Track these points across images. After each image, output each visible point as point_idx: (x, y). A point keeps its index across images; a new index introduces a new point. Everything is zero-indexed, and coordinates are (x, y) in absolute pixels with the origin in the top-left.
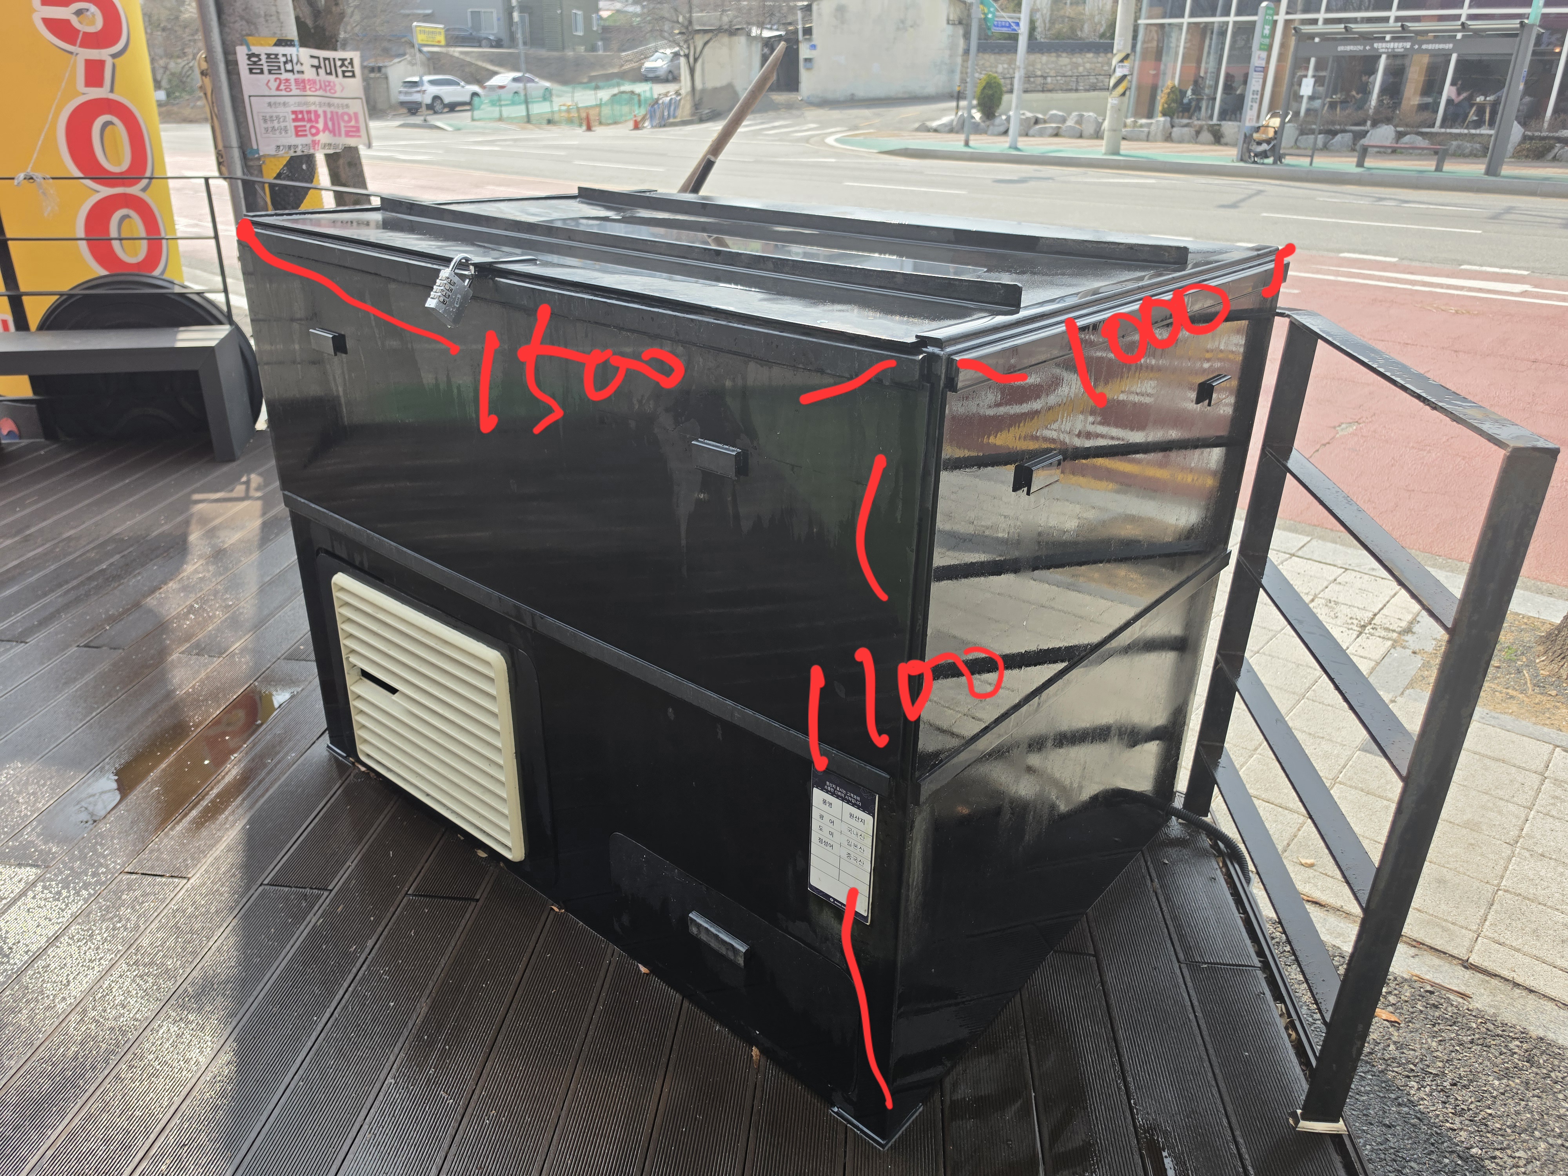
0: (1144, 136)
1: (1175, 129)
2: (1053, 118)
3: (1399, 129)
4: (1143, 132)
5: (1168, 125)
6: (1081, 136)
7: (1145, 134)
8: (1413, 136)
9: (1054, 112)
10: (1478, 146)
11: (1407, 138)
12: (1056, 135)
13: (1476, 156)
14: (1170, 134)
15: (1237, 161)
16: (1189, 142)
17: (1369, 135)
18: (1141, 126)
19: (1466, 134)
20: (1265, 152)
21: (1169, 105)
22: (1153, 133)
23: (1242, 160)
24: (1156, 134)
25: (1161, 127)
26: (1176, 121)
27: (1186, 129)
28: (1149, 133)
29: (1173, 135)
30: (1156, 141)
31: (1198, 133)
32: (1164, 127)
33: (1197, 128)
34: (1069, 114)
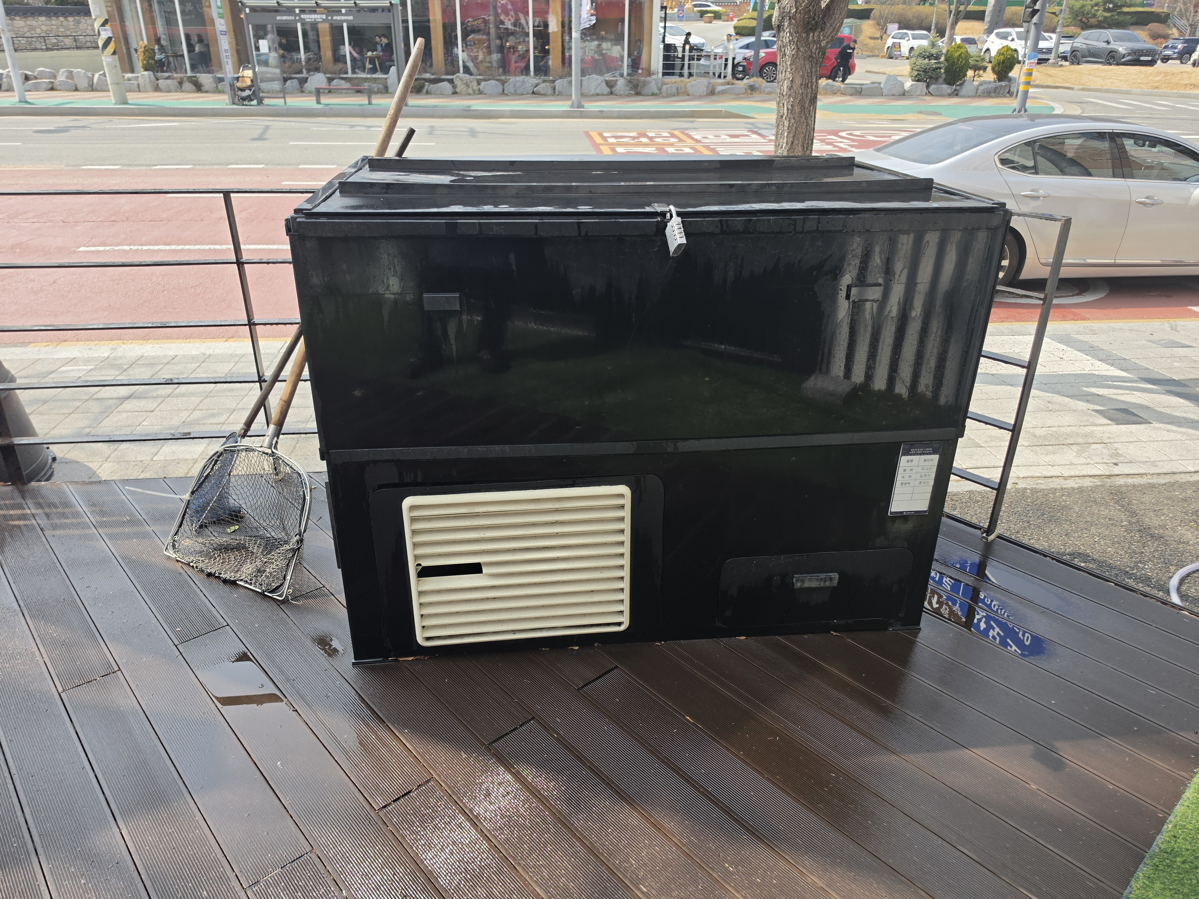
0: (135, 87)
1: (160, 81)
2: (42, 75)
3: (329, 76)
4: (133, 84)
5: (153, 78)
6: (76, 90)
7: (136, 85)
8: (339, 80)
9: (41, 69)
10: (381, 86)
11: (335, 82)
12: (52, 89)
13: (381, 93)
14: (157, 84)
15: (230, 105)
16: (176, 91)
17: (309, 80)
18: (129, 79)
19: (370, 78)
20: (249, 96)
21: (148, 61)
22: (142, 86)
23: (234, 104)
24: (145, 86)
25: (148, 80)
26: (159, 74)
27: (169, 81)
28: (138, 85)
29: (160, 86)
30: (147, 91)
31: (181, 83)
32: (150, 80)
33: (179, 80)
34: (58, 71)
